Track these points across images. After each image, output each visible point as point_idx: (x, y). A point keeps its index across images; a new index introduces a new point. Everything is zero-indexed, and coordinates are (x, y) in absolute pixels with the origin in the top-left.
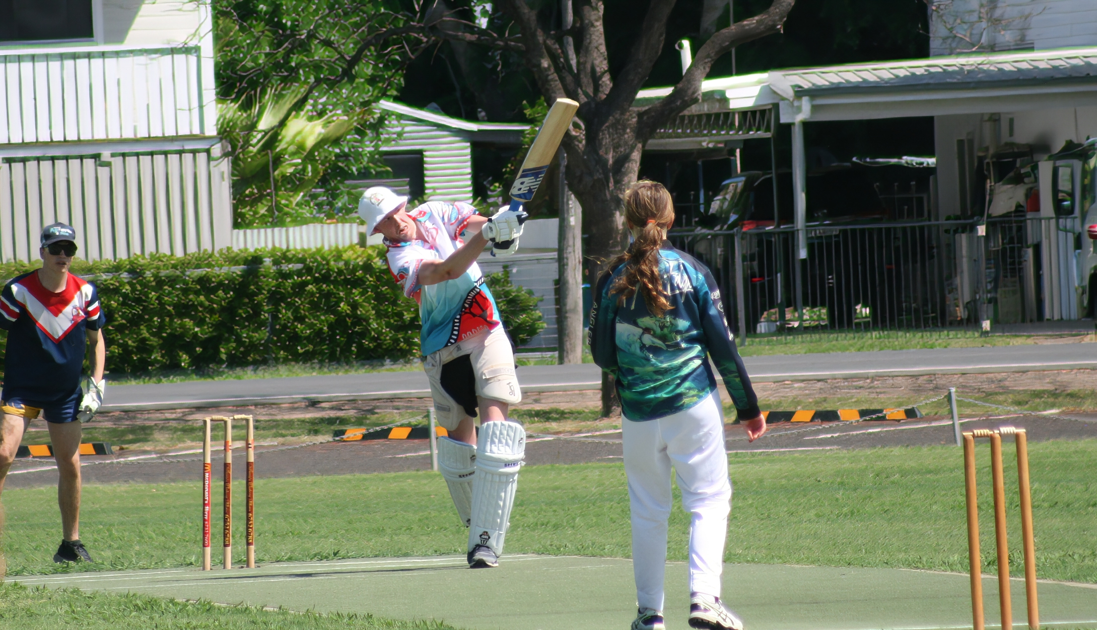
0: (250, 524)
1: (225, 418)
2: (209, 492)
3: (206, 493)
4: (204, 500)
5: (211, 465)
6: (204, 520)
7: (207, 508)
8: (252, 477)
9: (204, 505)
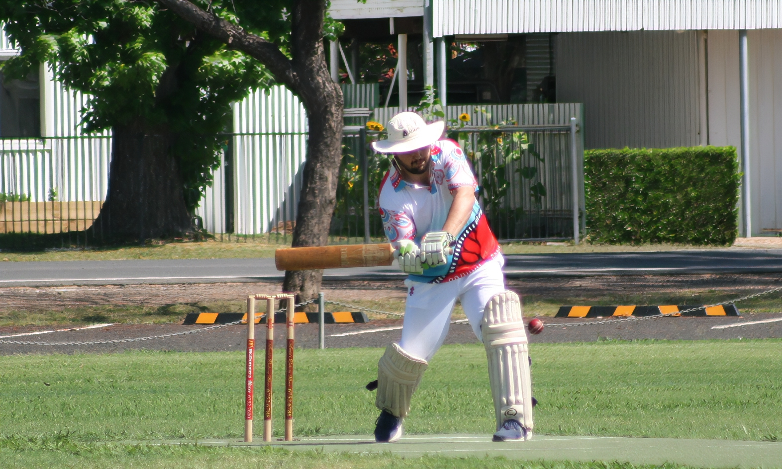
0: (290, 399)
1: (268, 296)
2: (252, 366)
3: (250, 368)
4: (247, 374)
5: (255, 340)
6: (247, 394)
7: (250, 383)
8: (292, 354)
9: (247, 379)
